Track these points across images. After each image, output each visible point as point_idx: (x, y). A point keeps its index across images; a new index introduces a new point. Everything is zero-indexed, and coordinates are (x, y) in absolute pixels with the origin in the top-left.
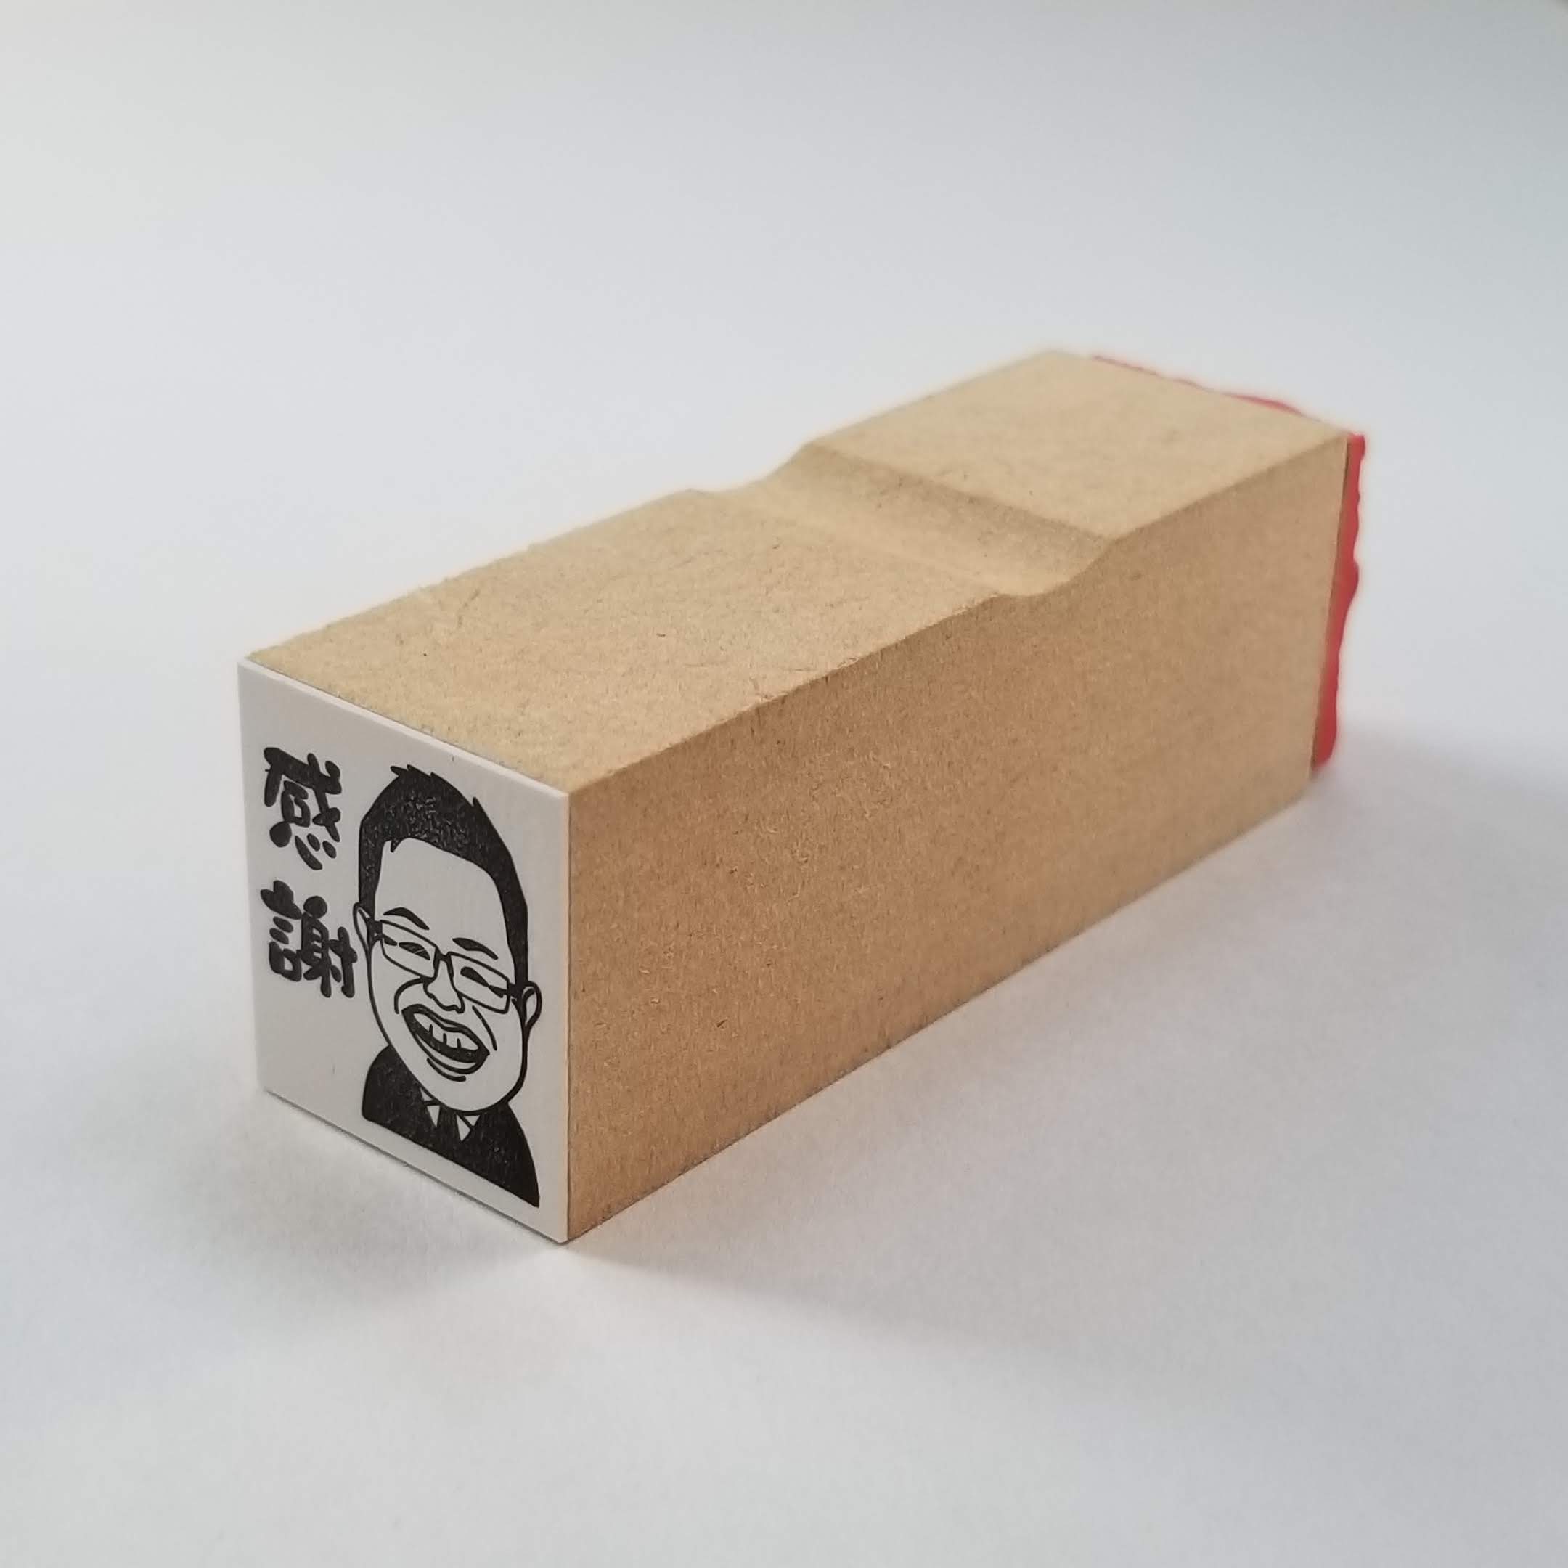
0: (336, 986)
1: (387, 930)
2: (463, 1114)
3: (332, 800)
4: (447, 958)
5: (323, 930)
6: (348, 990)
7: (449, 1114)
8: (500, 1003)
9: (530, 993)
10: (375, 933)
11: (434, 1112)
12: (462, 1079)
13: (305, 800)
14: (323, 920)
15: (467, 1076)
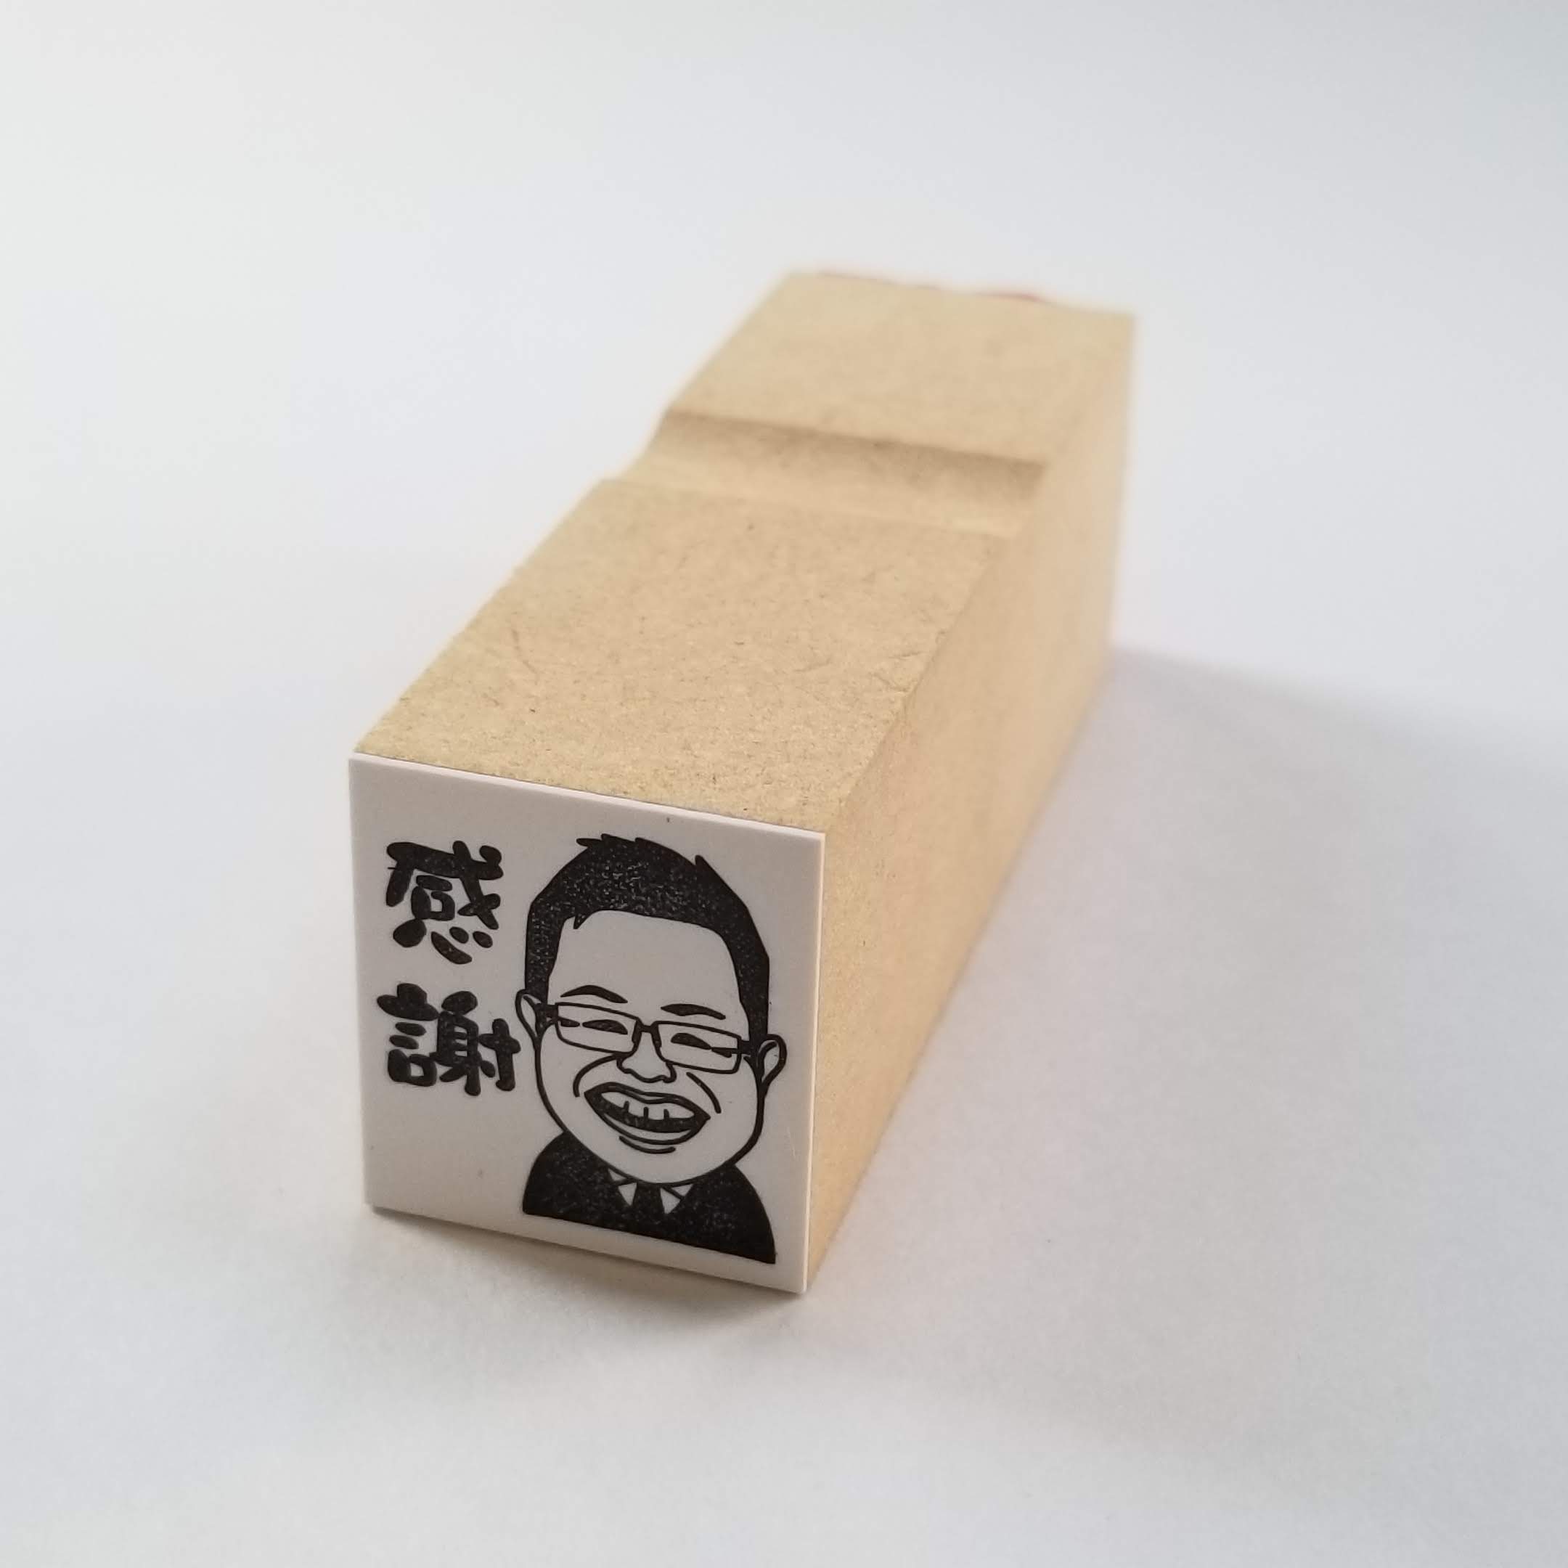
0: (487, 1083)
1: (564, 1012)
2: (669, 1187)
3: (487, 887)
4: (654, 1029)
5: (471, 1027)
6: (506, 1083)
7: (649, 1192)
8: (729, 1063)
9: (771, 1046)
10: (548, 1016)
11: (628, 1193)
12: (672, 1150)
13: (449, 893)
14: (471, 1016)
15: (678, 1147)
